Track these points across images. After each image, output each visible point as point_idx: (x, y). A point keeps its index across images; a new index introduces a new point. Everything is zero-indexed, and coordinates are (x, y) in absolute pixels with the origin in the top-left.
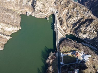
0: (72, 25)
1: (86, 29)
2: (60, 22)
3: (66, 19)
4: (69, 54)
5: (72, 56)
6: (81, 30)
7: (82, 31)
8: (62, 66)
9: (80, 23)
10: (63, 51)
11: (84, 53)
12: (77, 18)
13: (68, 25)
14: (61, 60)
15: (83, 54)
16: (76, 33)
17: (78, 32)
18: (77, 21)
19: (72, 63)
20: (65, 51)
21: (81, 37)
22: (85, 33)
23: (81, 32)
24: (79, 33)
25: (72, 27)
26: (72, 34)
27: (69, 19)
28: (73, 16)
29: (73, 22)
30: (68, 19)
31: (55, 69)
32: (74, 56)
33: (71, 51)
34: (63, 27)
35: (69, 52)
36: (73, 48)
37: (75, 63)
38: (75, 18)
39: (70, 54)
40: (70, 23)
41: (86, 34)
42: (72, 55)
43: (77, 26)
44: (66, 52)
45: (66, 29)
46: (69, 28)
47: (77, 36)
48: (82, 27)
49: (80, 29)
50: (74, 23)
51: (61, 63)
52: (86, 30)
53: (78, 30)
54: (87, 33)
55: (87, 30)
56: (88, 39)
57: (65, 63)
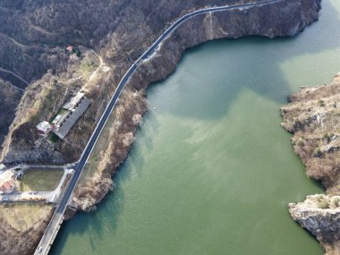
4: (30, 194)
5: (26, 187)
8: (74, 164)
10: (41, 210)
14: (66, 181)
19: (41, 169)
20: (35, 210)
31: (96, 160)
32: (21, 185)
33: (13, 206)
35: (23, 202)
37: (33, 166)
39: (27, 194)
42: (22, 190)
44: (32, 203)
51: (71, 171)
57: (62, 170)
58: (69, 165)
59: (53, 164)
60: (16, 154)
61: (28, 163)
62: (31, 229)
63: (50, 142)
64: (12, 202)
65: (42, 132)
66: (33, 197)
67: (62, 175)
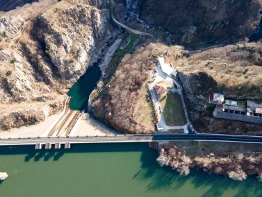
0: (38, 84)
1: (66, 47)
2: (23, 122)
3: (11, 102)
4: (160, 108)
5: (164, 102)
6: (65, 62)
7: (68, 58)
8: (193, 130)
9: (40, 57)
10: (150, 123)
11: (155, 72)
12: (16, 64)
13: (36, 96)
14: (176, 131)
15: (157, 74)
16: (68, 76)
17: (68, 72)
18: (29, 65)
19: (181, 105)
20: (149, 119)
21: (84, 67)
22: (76, 54)
23: (71, 62)
24: (72, 69)
25: (47, 87)
26: (67, 91)
27: (13, 90)
28: (9, 74)
29: (31, 80)
30: (11, 94)
31: (203, 150)
32: (165, 97)
33: (148, 101)
34: (42, 116)
35: (152, 106)
36: (140, 95)
37: (182, 97)
38: (17, 68)
39: (159, 106)
40: (31, 88)
41: (78, 51)
42: (161, 101)
43: (47, 71)
44: (154, 115)
45: (51, 106)
46: (47, 95)
47: (79, 77)
48: (58, 58)
49: (62, 62)
50: (33, 75)
51: (187, 132)
52: (69, 49)
53: (63, 70)
54: (78, 48)
55: (68, 46)
56: (90, 50)
57: (185, 123)
58: (191, 126)
59: (188, 112)
60: (187, 82)
61: (183, 91)
62: (136, 123)
63: (205, 106)
64: (151, 99)
65: (212, 98)
66: (158, 112)
67: (181, 125)
